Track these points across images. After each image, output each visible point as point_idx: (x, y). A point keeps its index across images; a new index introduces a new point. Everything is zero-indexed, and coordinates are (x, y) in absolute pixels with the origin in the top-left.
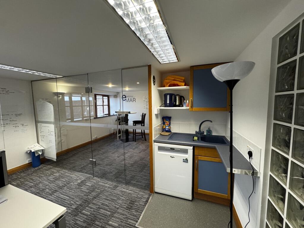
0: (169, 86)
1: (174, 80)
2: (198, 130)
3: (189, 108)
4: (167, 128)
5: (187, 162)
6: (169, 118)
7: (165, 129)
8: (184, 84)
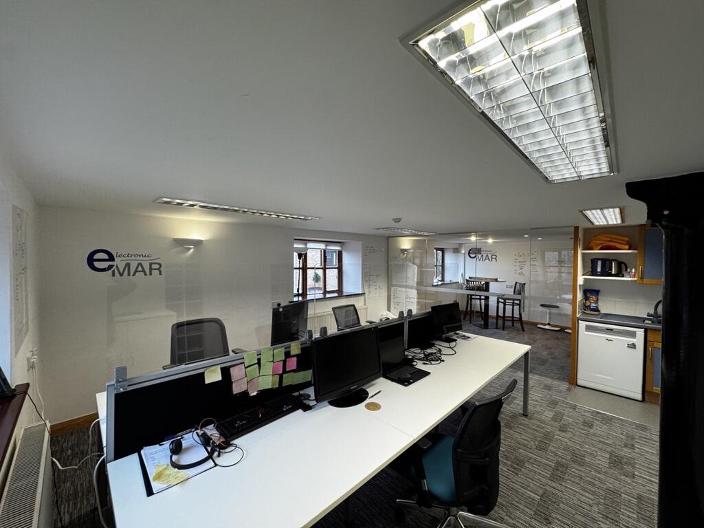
0: (601, 249)
1: (610, 241)
2: (652, 312)
3: (636, 279)
4: (593, 305)
5: (635, 348)
6: (597, 292)
7: (589, 306)
8: (627, 247)
